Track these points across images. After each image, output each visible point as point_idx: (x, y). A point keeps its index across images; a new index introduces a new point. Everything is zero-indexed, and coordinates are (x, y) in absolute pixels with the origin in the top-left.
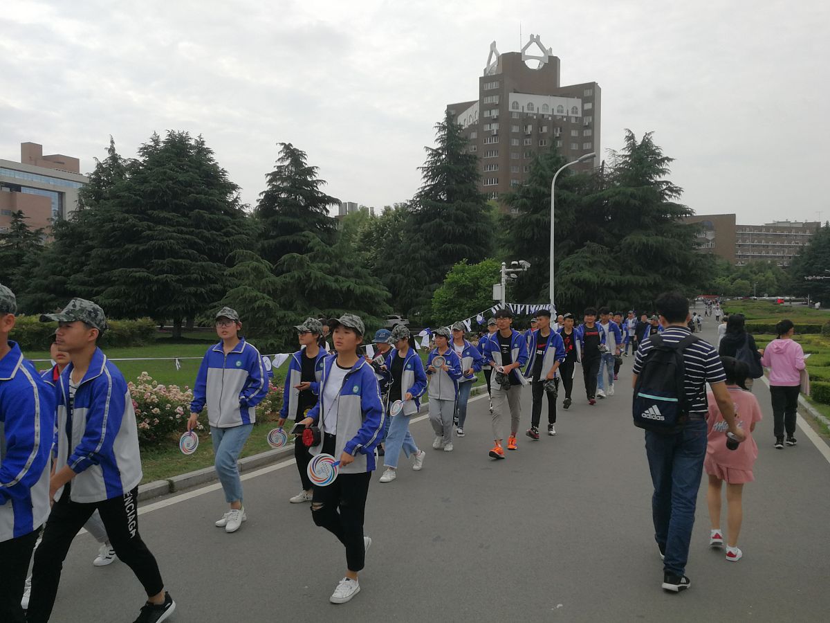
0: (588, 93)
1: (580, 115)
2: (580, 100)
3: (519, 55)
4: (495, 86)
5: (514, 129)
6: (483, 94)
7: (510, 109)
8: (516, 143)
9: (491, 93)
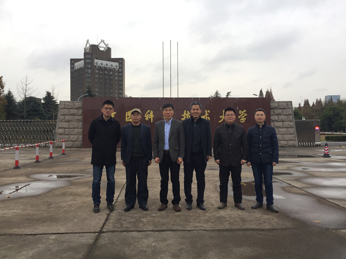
0: (121, 61)
1: (118, 68)
3: (97, 46)
4: (89, 56)
5: (97, 71)
6: (85, 59)
7: (95, 65)
8: (97, 76)
9: (88, 59)
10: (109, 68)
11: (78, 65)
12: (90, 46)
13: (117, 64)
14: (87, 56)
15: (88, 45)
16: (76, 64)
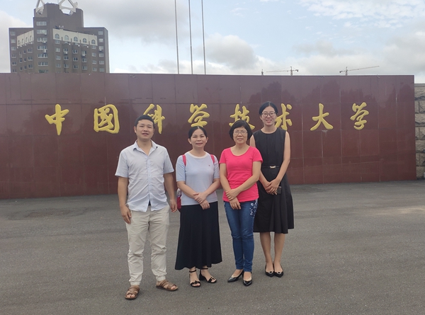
0: (101, 33)
1: (96, 45)
2: (96, 37)
3: (58, 6)
4: (44, 24)
5: (58, 50)
6: (36, 28)
7: (54, 38)
8: (59, 58)
9: (42, 28)
10: (80, 44)
11: (23, 40)
12: (45, 5)
13: (94, 37)
14: (39, 24)
15: (41, 5)
16: (20, 38)
